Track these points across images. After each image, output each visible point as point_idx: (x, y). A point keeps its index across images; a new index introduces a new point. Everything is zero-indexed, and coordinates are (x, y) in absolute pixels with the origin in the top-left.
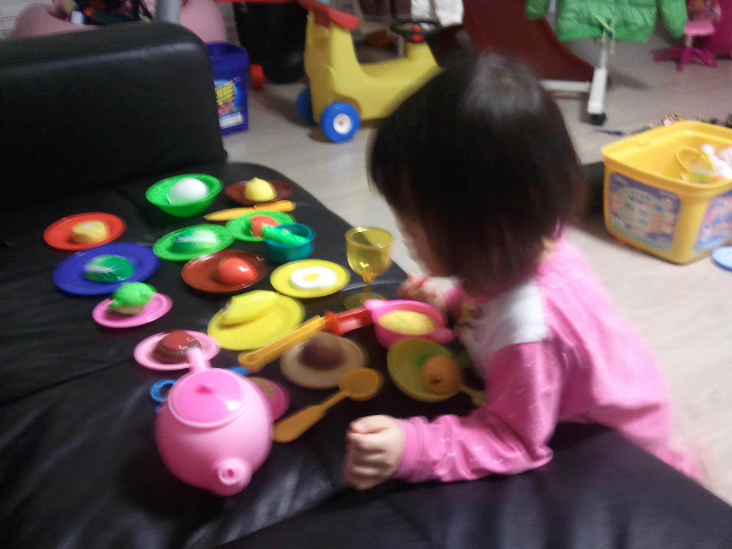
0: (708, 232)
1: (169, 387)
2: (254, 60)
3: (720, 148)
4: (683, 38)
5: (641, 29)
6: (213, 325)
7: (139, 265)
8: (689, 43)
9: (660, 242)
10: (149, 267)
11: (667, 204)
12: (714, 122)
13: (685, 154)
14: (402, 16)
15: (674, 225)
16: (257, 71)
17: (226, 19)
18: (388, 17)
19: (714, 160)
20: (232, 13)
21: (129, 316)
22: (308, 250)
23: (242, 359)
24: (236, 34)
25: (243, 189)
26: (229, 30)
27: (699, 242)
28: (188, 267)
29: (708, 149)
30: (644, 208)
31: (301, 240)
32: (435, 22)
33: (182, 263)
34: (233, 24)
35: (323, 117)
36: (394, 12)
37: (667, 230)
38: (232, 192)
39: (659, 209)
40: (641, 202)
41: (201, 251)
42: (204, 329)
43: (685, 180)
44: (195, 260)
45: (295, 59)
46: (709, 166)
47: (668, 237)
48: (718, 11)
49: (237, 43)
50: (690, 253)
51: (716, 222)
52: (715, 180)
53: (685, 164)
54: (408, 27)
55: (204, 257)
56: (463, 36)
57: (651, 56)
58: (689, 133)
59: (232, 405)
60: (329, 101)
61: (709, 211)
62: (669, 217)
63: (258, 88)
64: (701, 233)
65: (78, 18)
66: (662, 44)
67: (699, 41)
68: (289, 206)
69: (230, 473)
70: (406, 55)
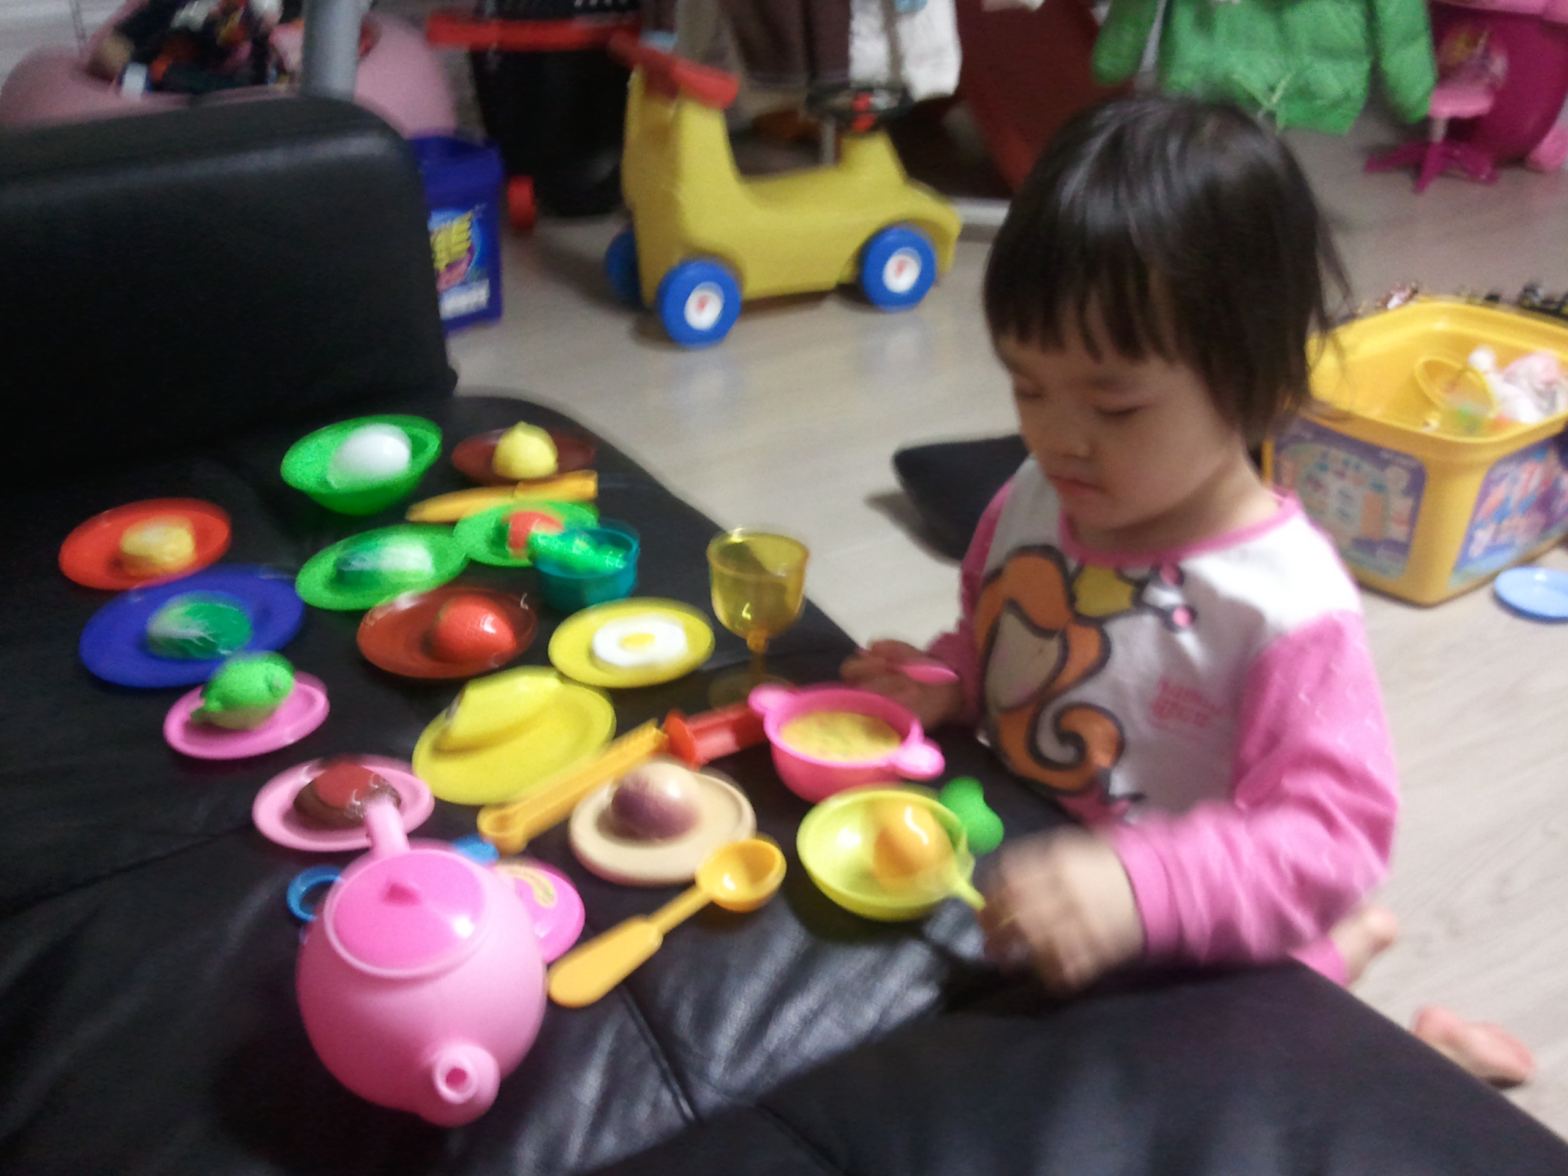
0: (1483, 537)
1: (325, 887)
2: (513, 170)
3: (1506, 359)
4: (1427, 122)
5: (1336, 104)
6: (422, 750)
7: (261, 620)
8: (1439, 133)
9: (1383, 556)
10: (285, 623)
11: (1396, 478)
12: (1493, 299)
13: (1433, 369)
14: (830, 78)
15: (1413, 519)
16: (521, 195)
17: (454, 83)
18: (801, 79)
19: (1495, 383)
20: (466, 70)
21: (240, 731)
22: (629, 581)
23: (486, 823)
24: (474, 115)
25: (490, 453)
26: (459, 107)
27: (1464, 559)
28: (368, 622)
29: (1482, 360)
30: (1346, 484)
31: (612, 561)
32: (900, 89)
33: (357, 616)
34: (469, 92)
35: (662, 291)
36: (813, 66)
37: (1398, 532)
38: (466, 458)
39: (1379, 488)
40: (1341, 475)
41: (397, 588)
42: (405, 757)
43: (1433, 425)
44: (381, 609)
45: (603, 168)
46: (1484, 396)
47: (1401, 548)
48: (1499, 65)
49: (478, 134)
50: (1446, 581)
51: (1501, 514)
52: (1499, 424)
53: (1435, 392)
54: (842, 101)
55: (404, 601)
56: (959, 119)
57: (1359, 164)
58: (1441, 325)
59: (462, 926)
60: (676, 258)
61: (1484, 494)
62: (1401, 505)
63: (523, 228)
64: (1470, 539)
65: (135, 81)
66: (1381, 135)
67: (1459, 128)
68: (586, 485)
69: (456, 1077)
70: (838, 157)
